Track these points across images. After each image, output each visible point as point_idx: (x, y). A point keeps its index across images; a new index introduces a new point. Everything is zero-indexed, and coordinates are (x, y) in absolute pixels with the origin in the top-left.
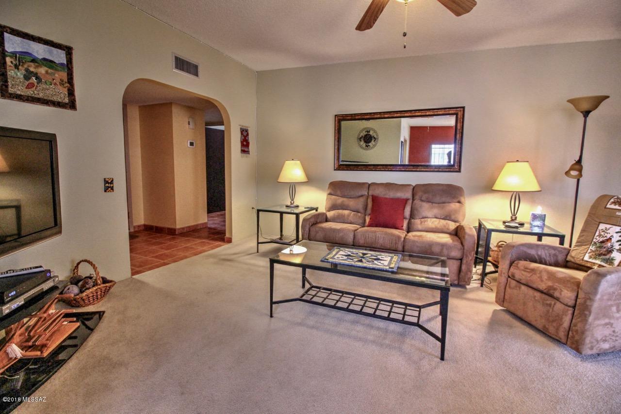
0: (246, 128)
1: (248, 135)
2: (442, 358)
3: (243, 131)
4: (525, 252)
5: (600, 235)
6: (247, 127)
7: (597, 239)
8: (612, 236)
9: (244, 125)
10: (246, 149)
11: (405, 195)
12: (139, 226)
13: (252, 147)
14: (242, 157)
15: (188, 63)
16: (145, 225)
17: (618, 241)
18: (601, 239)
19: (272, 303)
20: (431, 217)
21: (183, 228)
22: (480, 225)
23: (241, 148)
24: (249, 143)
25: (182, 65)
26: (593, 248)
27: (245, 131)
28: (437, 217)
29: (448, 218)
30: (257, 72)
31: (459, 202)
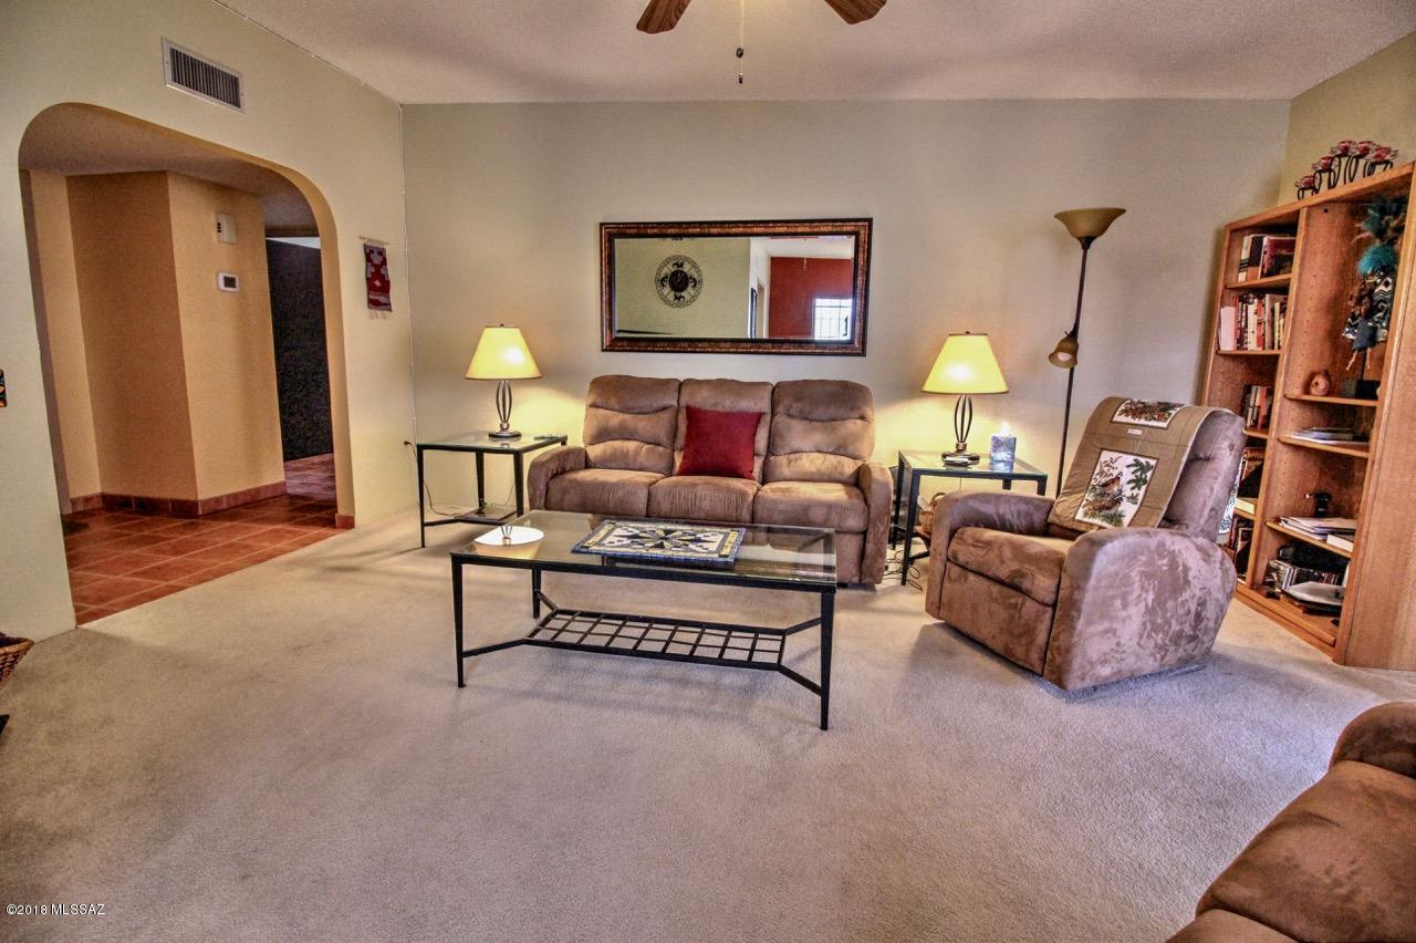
0: (381, 246)
1: (384, 262)
2: (824, 726)
3: (372, 252)
4: (977, 511)
5: (1101, 473)
6: (383, 243)
7: (1098, 480)
8: (1121, 473)
9: (372, 237)
10: (382, 299)
11: (756, 404)
12: (87, 500)
13: (397, 293)
14: (372, 318)
15: (211, 72)
16: (104, 497)
17: (1129, 482)
18: (1104, 480)
19: (461, 654)
20: (808, 449)
21: (218, 500)
22: (902, 463)
23: (369, 294)
24: (388, 282)
25: (190, 72)
26: (1090, 497)
27: (376, 253)
28: (821, 449)
29: (842, 451)
30: (401, 105)
31: (862, 418)
